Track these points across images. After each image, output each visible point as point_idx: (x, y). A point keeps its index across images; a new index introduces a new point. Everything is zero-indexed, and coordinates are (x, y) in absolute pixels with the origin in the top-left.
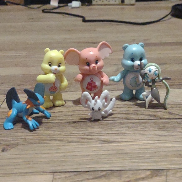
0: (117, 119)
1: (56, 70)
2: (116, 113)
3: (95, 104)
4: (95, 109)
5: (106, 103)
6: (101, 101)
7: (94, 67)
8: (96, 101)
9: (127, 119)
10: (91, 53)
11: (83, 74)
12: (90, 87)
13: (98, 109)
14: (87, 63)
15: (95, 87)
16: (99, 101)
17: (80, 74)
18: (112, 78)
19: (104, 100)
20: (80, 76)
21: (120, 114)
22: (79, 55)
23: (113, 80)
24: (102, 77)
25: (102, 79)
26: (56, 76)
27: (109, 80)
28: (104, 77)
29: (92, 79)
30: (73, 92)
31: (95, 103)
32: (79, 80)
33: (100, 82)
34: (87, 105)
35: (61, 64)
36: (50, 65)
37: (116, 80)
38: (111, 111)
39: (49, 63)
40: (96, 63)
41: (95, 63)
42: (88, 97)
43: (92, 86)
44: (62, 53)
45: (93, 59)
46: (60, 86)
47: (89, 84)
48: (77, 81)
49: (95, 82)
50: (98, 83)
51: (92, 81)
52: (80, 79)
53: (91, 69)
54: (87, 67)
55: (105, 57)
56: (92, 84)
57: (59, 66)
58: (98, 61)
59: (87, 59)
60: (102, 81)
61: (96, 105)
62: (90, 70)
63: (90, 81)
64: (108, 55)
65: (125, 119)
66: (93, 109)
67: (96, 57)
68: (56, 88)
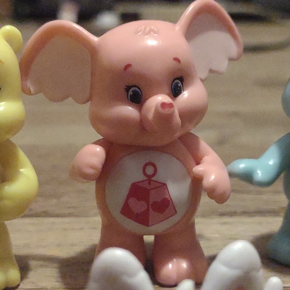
7: (163, 105)
10: (151, 42)
11: (108, 144)
12: (138, 207)
14: (128, 89)
15: (164, 206)
17: (97, 143)
18: (242, 165)
20: (94, 155)
22: (93, 51)
23: (247, 177)
24: (198, 162)
25: (198, 169)
27: (231, 175)
28: (206, 159)
29: (149, 171)
30: (70, 215)
32: (90, 171)
37: (260, 175)
40: (176, 92)
41: (167, 89)
43: (148, 202)
44: (9, 39)
45: (159, 67)
47: (137, 191)
48: (79, 174)
49: (165, 185)
50: (177, 191)
51: (150, 177)
52: (92, 167)
53: (151, 115)
54: (129, 111)
55: (211, 71)
56: (152, 193)
58: (181, 79)
59: (128, 66)
62: (142, 125)
63: (143, 178)
64: (222, 65)
67: (177, 60)
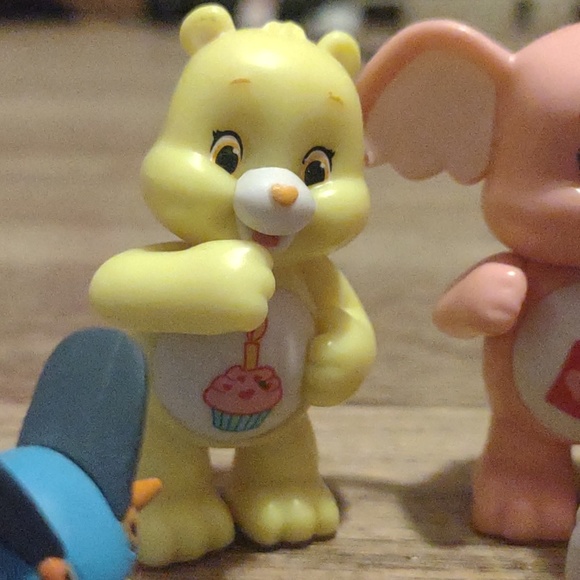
1: (282, 203)
26: (276, 271)
35: (330, 154)
36: (228, 161)
39: (217, 135)
46: (309, 359)
57: (314, 175)
68: (268, 383)
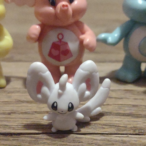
0: (113, 130)
2: (110, 114)
3: (60, 95)
4: (59, 107)
5: (87, 93)
6: (77, 87)
8: (63, 87)
9: (137, 132)
13: (67, 108)
16: (70, 86)
19: (84, 85)
21: (118, 114)
24: (83, 33)
29: (60, 37)
31: (60, 91)
33: (77, 43)
34: (39, 96)
38: (99, 109)
42: (44, 74)
43: (60, 51)
60: (81, 42)
61: (64, 97)
63: (57, 40)
65: (132, 132)
66: (54, 107)
